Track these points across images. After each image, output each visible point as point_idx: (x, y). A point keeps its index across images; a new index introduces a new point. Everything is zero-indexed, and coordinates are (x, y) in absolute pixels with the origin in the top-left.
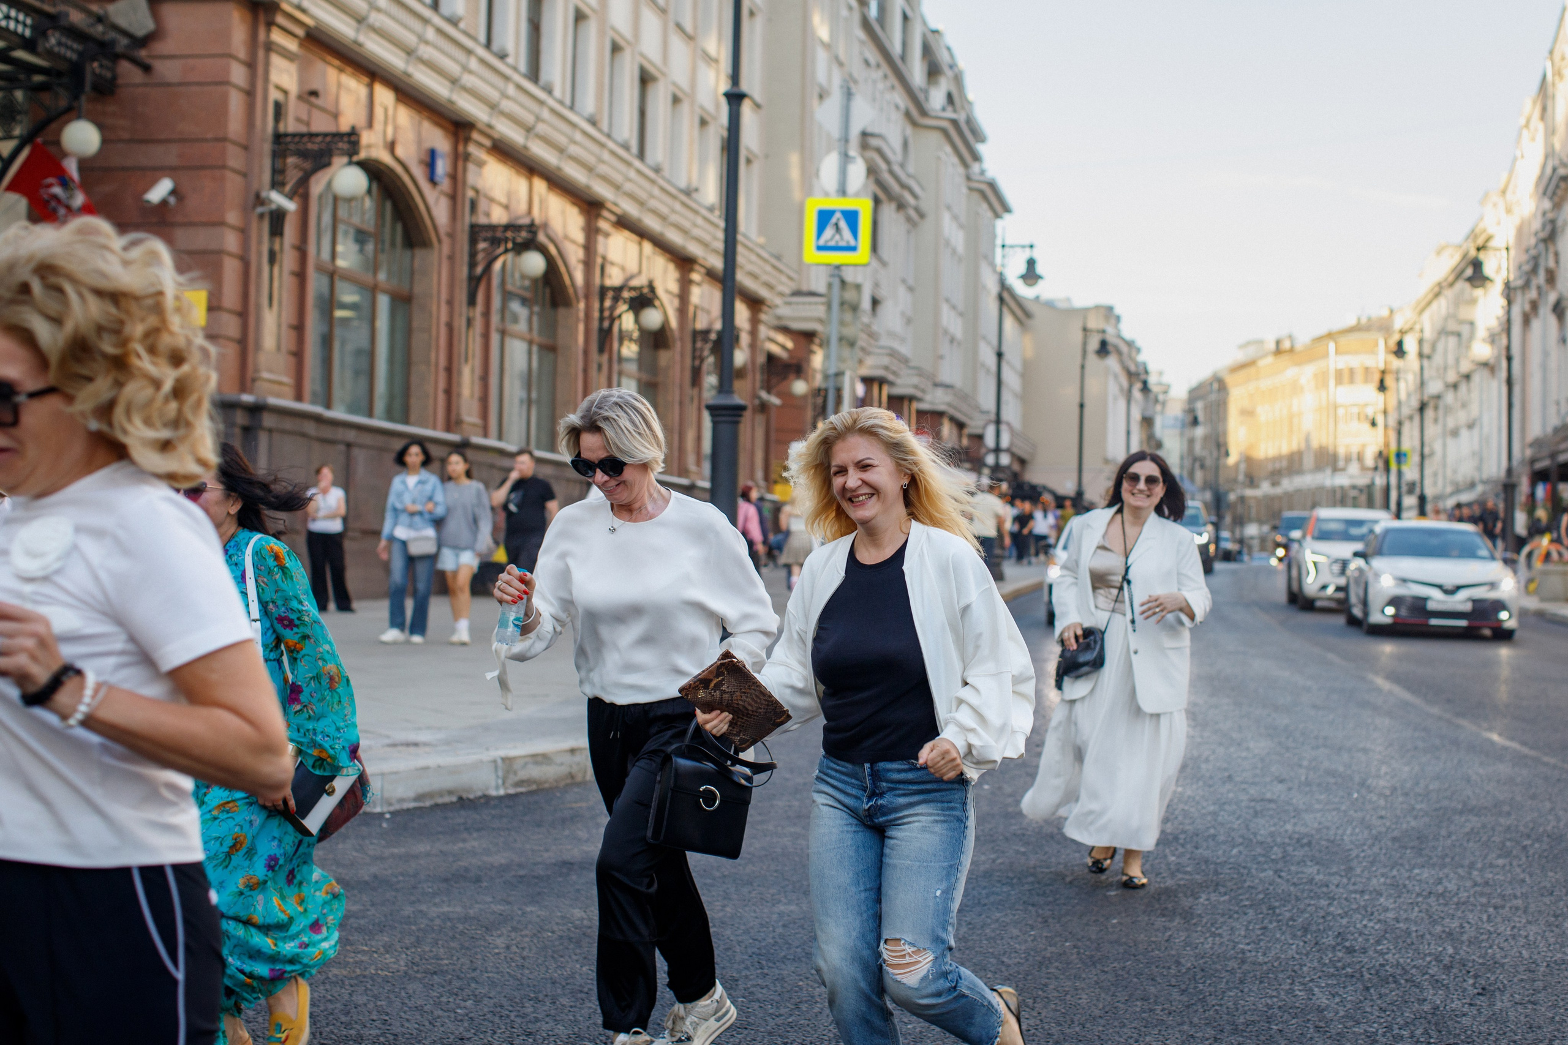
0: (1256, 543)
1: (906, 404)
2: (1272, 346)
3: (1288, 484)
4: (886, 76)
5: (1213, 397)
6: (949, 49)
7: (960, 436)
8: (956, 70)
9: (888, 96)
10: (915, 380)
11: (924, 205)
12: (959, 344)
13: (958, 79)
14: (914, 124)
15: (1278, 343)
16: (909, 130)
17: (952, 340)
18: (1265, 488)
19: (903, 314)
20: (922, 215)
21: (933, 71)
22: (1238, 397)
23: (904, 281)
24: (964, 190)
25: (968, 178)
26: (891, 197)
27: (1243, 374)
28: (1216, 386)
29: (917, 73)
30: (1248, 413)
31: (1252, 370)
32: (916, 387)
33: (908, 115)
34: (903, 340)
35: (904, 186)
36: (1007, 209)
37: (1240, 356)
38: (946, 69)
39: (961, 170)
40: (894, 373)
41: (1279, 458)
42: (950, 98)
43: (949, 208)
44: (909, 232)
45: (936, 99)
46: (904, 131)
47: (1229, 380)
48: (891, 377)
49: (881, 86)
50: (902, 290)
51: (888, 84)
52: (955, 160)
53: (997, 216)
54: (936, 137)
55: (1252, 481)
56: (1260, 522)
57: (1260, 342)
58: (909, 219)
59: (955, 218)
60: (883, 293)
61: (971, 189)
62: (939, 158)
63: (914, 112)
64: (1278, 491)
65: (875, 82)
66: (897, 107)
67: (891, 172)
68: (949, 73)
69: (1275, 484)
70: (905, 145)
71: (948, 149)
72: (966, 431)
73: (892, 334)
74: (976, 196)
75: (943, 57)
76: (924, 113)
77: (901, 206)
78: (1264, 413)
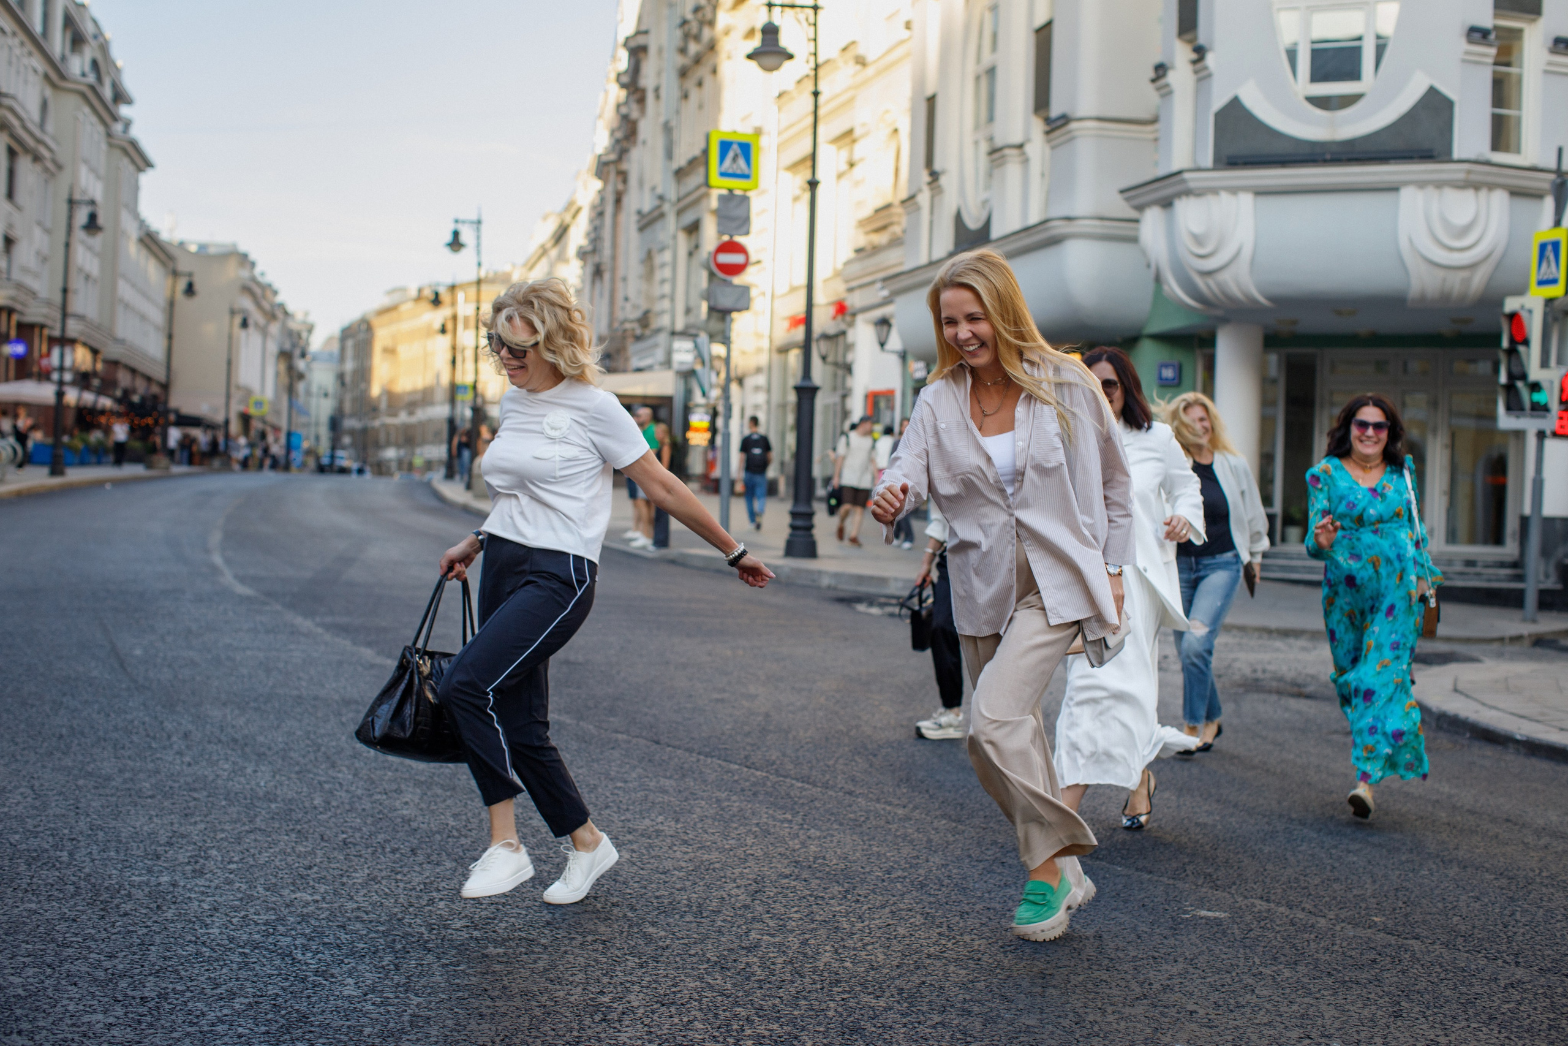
0: (394, 465)
1: (37, 331)
2: (413, 293)
3: (421, 415)
4: (22, 44)
5: (361, 336)
6: (95, 22)
7: (95, 361)
8: (101, 40)
9: (25, 61)
10: (45, 311)
11: (62, 158)
12: (95, 281)
13: (104, 48)
14: (54, 86)
15: (420, 291)
16: (49, 92)
17: (88, 277)
18: (403, 418)
19: (38, 253)
20: (59, 167)
21: (77, 41)
22: (382, 336)
23: (39, 223)
24: (104, 146)
25: (109, 135)
26: (27, 150)
27: (386, 318)
28: (364, 327)
29: (58, 43)
30: (390, 351)
31: (394, 314)
32: (45, 316)
33: (46, 77)
34: (36, 275)
35: (39, 141)
36: (149, 164)
37: (386, 301)
38: (90, 40)
39: (101, 129)
40: (23, 304)
41: (414, 392)
42: (95, 64)
43: (86, 161)
44: (46, 181)
45: (77, 65)
46: (42, 91)
47: (376, 322)
48: (18, 307)
49: (17, 51)
50: (37, 232)
51: (25, 50)
52: (94, 119)
53: (140, 170)
54: (73, 101)
55: (393, 411)
56: (398, 446)
57: (403, 290)
58: (46, 170)
59: (93, 170)
60: (16, 233)
61: (111, 145)
62: (76, 119)
63: (53, 75)
64: (413, 420)
65: (10, 48)
66: (35, 71)
67: (25, 128)
68: (93, 43)
69: (411, 413)
70: (44, 106)
71: (87, 110)
72: (100, 357)
73: (25, 270)
74: (117, 153)
75: (89, 29)
76: (63, 77)
77: (37, 158)
78: (405, 351)
